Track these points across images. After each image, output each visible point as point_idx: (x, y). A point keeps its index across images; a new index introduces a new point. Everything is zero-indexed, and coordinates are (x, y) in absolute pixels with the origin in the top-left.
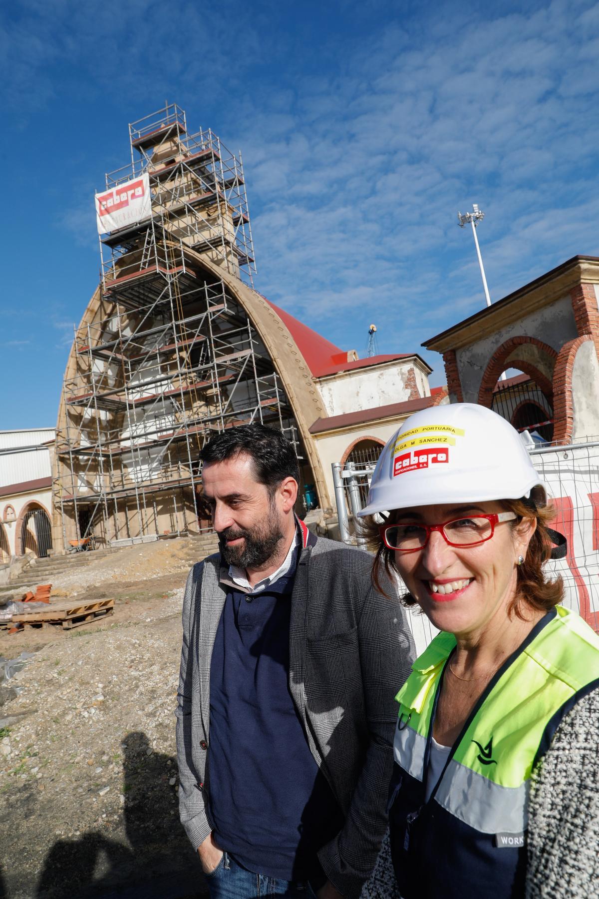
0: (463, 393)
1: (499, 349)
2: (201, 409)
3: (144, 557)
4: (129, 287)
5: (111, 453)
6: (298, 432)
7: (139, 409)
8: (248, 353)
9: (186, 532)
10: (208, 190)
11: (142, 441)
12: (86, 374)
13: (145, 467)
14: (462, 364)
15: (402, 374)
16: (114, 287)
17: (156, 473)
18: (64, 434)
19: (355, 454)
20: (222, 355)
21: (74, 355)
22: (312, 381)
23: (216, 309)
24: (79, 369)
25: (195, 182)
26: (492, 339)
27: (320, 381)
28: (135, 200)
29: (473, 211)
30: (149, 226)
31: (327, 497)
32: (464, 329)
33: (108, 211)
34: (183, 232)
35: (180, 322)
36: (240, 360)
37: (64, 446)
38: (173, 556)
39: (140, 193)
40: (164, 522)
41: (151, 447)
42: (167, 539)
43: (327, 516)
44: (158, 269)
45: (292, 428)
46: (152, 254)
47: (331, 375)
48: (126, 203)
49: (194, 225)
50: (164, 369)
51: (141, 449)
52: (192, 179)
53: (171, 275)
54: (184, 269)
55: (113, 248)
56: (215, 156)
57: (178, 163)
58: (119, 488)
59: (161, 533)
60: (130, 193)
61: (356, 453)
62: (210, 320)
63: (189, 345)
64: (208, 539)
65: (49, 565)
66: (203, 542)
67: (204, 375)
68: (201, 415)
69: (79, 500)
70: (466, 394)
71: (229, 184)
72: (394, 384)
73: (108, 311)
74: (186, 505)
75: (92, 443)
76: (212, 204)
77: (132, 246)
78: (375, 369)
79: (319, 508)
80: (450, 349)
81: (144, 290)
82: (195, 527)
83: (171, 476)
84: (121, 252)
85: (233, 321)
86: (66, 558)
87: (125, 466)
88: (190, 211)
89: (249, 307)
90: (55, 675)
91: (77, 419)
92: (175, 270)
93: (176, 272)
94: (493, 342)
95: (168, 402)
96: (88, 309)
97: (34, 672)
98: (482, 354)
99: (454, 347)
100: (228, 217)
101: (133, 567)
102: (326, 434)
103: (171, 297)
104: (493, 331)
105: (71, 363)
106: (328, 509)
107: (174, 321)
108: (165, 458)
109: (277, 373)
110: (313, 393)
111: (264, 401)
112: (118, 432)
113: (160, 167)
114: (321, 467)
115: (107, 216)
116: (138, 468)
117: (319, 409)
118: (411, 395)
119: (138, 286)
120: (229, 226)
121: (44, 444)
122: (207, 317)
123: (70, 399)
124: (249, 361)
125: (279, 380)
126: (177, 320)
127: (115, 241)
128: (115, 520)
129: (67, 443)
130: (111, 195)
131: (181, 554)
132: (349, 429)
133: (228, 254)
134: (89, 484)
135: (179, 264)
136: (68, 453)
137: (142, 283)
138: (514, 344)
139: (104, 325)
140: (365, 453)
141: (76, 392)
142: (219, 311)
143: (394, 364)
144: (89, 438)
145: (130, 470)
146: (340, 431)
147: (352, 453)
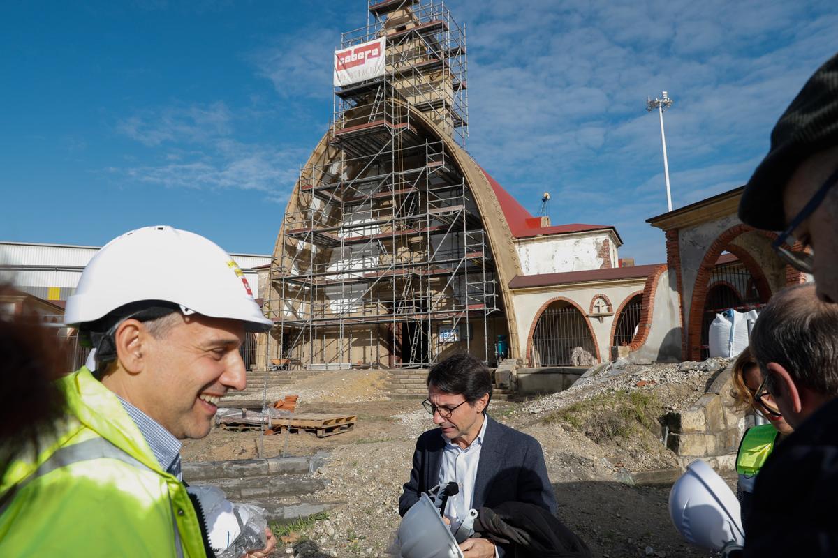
0: (682, 269)
1: (725, 233)
2: (404, 254)
3: (347, 383)
4: (356, 136)
5: (317, 284)
6: (498, 286)
7: (348, 247)
8: (460, 208)
9: (377, 365)
10: (434, 56)
11: (346, 276)
12: (304, 209)
13: (346, 301)
14: (684, 243)
15: (597, 244)
16: (341, 135)
17: (356, 307)
18: (278, 262)
19: (548, 312)
20: (434, 208)
21: (297, 192)
22: (511, 241)
23: (434, 165)
24: (299, 205)
25: (422, 48)
26: (719, 223)
27: (519, 242)
28: (371, 60)
29: (662, 98)
30: (381, 84)
31: (518, 348)
32: (693, 211)
33: (345, 67)
34: (408, 92)
35: (399, 173)
36: (451, 214)
37: (277, 273)
38: (372, 385)
39: (377, 53)
40: (357, 353)
41: (356, 283)
42: (359, 369)
43: (518, 366)
44: (386, 124)
45: (494, 281)
46: (381, 109)
47: (531, 238)
48: (363, 61)
49: (418, 87)
50: (375, 215)
51: (345, 284)
52: (420, 45)
53: (397, 129)
54: (408, 126)
55: (344, 100)
56: (444, 26)
57: (409, 30)
58: (319, 317)
59: (355, 362)
60: (367, 53)
61: (550, 311)
62: (427, 174)
63: (406, 195)
64: (404, 374)
65: (253, 379)
66: (399, 376)
67: (412, 224)
68: (404, 260)
69: (285, 323)
70: (685, 270)
71: (454, 52)
72: (588, 252)
73: (332, 156)
74: (379, 340)
75: (300, 273)
76: (436, 70)
77: (362, 100)
78: (572, 236)
79: (511, 357)
80: (674, 227)
81: (368, 140)
82: (384, 361)
83: (371, 311)
84: (350, 104)
85: (446, 177)
86: (268, 374)
87: (328, 298)
88: (416, 73)
89: (464, 166)
90: (356, 474)
91: (291, 250)
92: (400, 126)
93: (401, 127)
94: (719, 226)
95: (375, 244)
96: (315, 152)
97: (336, 469)
98: (706, 236)
99: (679, 226)
100: (450, 82)
101: (338, 390)
102: (523, 291)
103: (393, 150)
104: (721, 216)
105: (293, 198)
106: (518, 360)
107: (393, 172)
108: (367, 296)
109: (485, 230)
110: (513, 251)
111: (470, 254)
112: (324, 266)
113: (392, 31)
114: (515, 320)
115: (344, 71)
116: (339, 301)
117: (517, 267)
118: (604, 264)
119: (364, 137)
120: (450, 91)
121: (255, 269)
122: (425, 171)
123: (288, 231)
124: (459, 216)
125: (486, 236)
126: (396, 170)
127: (348, 93)
128: (312, 345)
129: (279, 270)
130: (349, 53)
131: (379, 384)
132: (546, 289)
133: (447, 115)
134: (293, 310)
135: (404, 120)
136: (281, 280)
137: (367, 135)
138: (741, 230)
139: (326, 169)
140: (555, 312)
141: (293, 225)
142: (436, 167)
143: (590, 234)
144: (299, 268)
145: (331, 301)
146: (537, 290)
147: (546, 311)
